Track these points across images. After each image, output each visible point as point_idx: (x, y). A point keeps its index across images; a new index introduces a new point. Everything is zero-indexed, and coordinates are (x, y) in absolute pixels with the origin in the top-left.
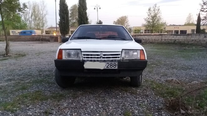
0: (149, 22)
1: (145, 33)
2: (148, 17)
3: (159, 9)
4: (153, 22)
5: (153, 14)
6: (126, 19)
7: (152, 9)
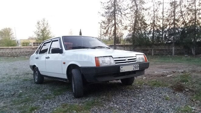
0: (39, 35)
1: (34, 45)
2: (38, 30)
3: (47, 24)
4: (43, 35)
5: (42, 28)
6: (10, 31)
7: (41, 23)
